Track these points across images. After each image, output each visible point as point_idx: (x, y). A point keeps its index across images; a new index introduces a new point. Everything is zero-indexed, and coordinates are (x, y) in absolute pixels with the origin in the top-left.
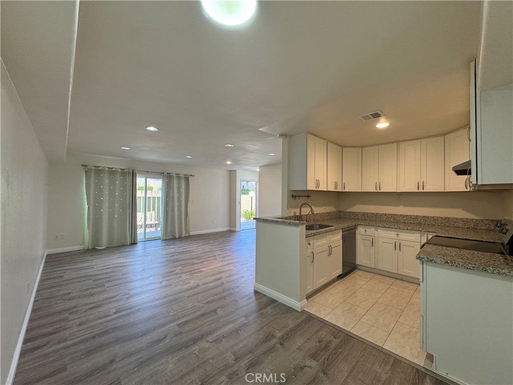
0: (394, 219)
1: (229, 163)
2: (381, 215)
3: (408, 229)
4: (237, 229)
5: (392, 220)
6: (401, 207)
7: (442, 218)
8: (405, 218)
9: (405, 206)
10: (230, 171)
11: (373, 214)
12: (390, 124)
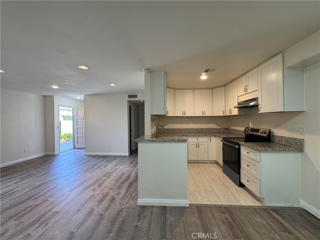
0: (188, 131)
1: (55, 87)
2: (182, 129)
3: (202, 136)
4: (56, 153)
5: (187, 132)
6: (191, 124)
7: (208, 129)
8: (193, 130)
9: (193, 124)
10: (45, 96)
11: (178, 129)
12: (208, 77)
